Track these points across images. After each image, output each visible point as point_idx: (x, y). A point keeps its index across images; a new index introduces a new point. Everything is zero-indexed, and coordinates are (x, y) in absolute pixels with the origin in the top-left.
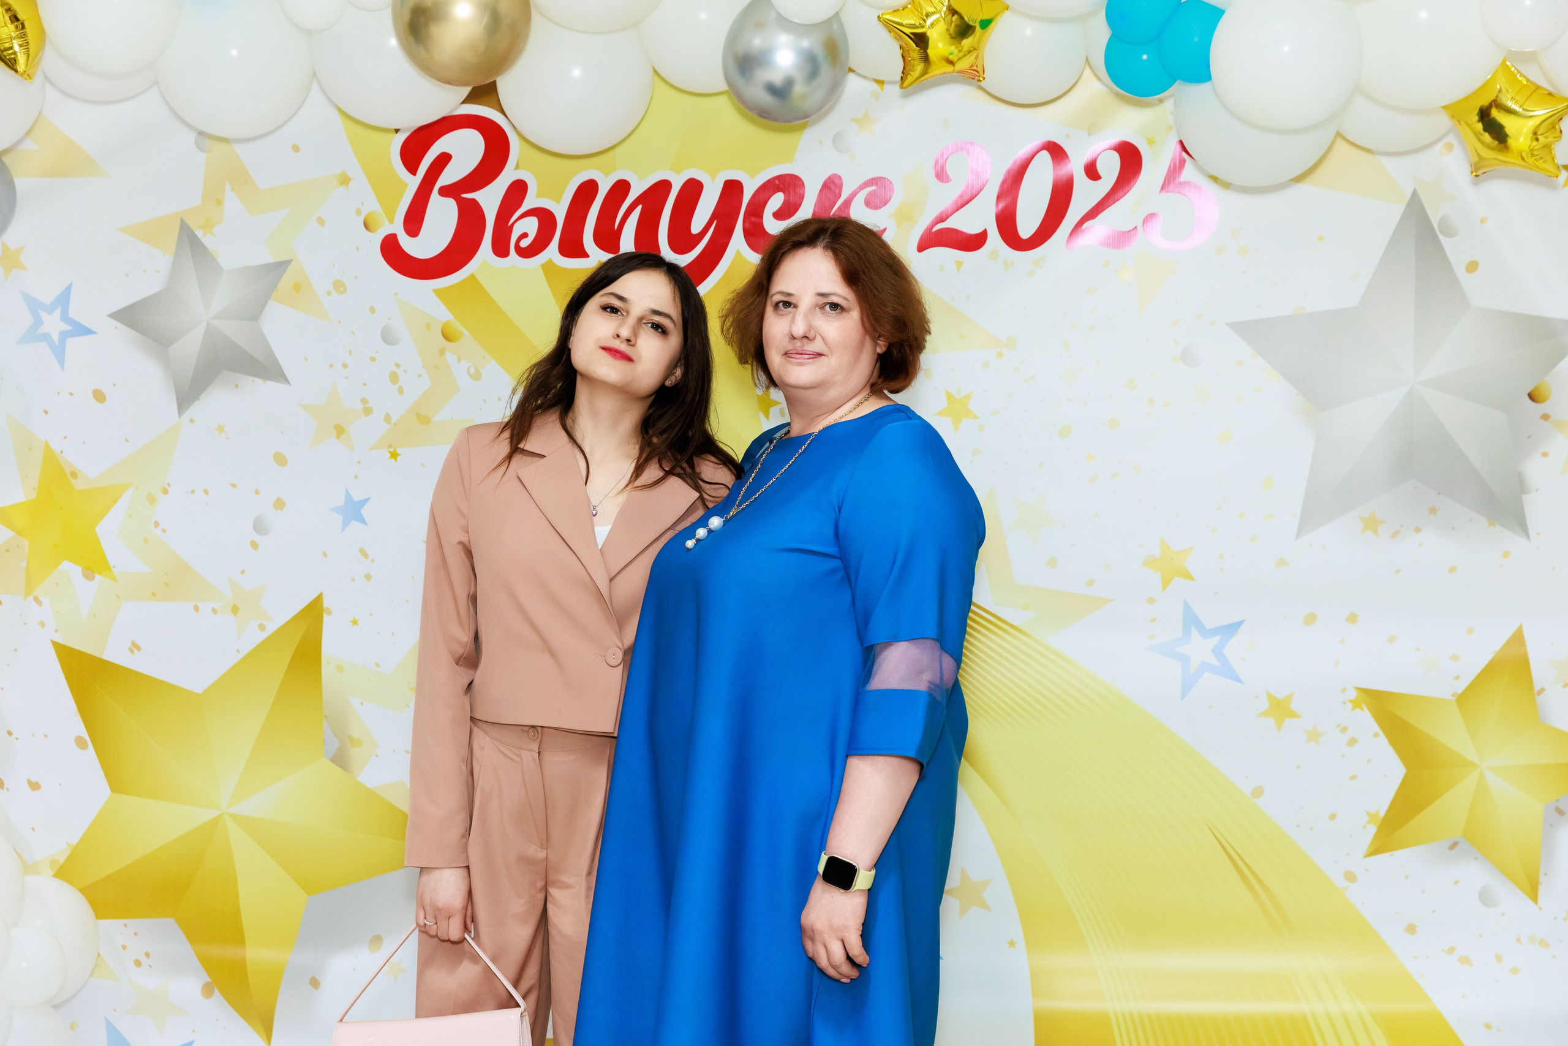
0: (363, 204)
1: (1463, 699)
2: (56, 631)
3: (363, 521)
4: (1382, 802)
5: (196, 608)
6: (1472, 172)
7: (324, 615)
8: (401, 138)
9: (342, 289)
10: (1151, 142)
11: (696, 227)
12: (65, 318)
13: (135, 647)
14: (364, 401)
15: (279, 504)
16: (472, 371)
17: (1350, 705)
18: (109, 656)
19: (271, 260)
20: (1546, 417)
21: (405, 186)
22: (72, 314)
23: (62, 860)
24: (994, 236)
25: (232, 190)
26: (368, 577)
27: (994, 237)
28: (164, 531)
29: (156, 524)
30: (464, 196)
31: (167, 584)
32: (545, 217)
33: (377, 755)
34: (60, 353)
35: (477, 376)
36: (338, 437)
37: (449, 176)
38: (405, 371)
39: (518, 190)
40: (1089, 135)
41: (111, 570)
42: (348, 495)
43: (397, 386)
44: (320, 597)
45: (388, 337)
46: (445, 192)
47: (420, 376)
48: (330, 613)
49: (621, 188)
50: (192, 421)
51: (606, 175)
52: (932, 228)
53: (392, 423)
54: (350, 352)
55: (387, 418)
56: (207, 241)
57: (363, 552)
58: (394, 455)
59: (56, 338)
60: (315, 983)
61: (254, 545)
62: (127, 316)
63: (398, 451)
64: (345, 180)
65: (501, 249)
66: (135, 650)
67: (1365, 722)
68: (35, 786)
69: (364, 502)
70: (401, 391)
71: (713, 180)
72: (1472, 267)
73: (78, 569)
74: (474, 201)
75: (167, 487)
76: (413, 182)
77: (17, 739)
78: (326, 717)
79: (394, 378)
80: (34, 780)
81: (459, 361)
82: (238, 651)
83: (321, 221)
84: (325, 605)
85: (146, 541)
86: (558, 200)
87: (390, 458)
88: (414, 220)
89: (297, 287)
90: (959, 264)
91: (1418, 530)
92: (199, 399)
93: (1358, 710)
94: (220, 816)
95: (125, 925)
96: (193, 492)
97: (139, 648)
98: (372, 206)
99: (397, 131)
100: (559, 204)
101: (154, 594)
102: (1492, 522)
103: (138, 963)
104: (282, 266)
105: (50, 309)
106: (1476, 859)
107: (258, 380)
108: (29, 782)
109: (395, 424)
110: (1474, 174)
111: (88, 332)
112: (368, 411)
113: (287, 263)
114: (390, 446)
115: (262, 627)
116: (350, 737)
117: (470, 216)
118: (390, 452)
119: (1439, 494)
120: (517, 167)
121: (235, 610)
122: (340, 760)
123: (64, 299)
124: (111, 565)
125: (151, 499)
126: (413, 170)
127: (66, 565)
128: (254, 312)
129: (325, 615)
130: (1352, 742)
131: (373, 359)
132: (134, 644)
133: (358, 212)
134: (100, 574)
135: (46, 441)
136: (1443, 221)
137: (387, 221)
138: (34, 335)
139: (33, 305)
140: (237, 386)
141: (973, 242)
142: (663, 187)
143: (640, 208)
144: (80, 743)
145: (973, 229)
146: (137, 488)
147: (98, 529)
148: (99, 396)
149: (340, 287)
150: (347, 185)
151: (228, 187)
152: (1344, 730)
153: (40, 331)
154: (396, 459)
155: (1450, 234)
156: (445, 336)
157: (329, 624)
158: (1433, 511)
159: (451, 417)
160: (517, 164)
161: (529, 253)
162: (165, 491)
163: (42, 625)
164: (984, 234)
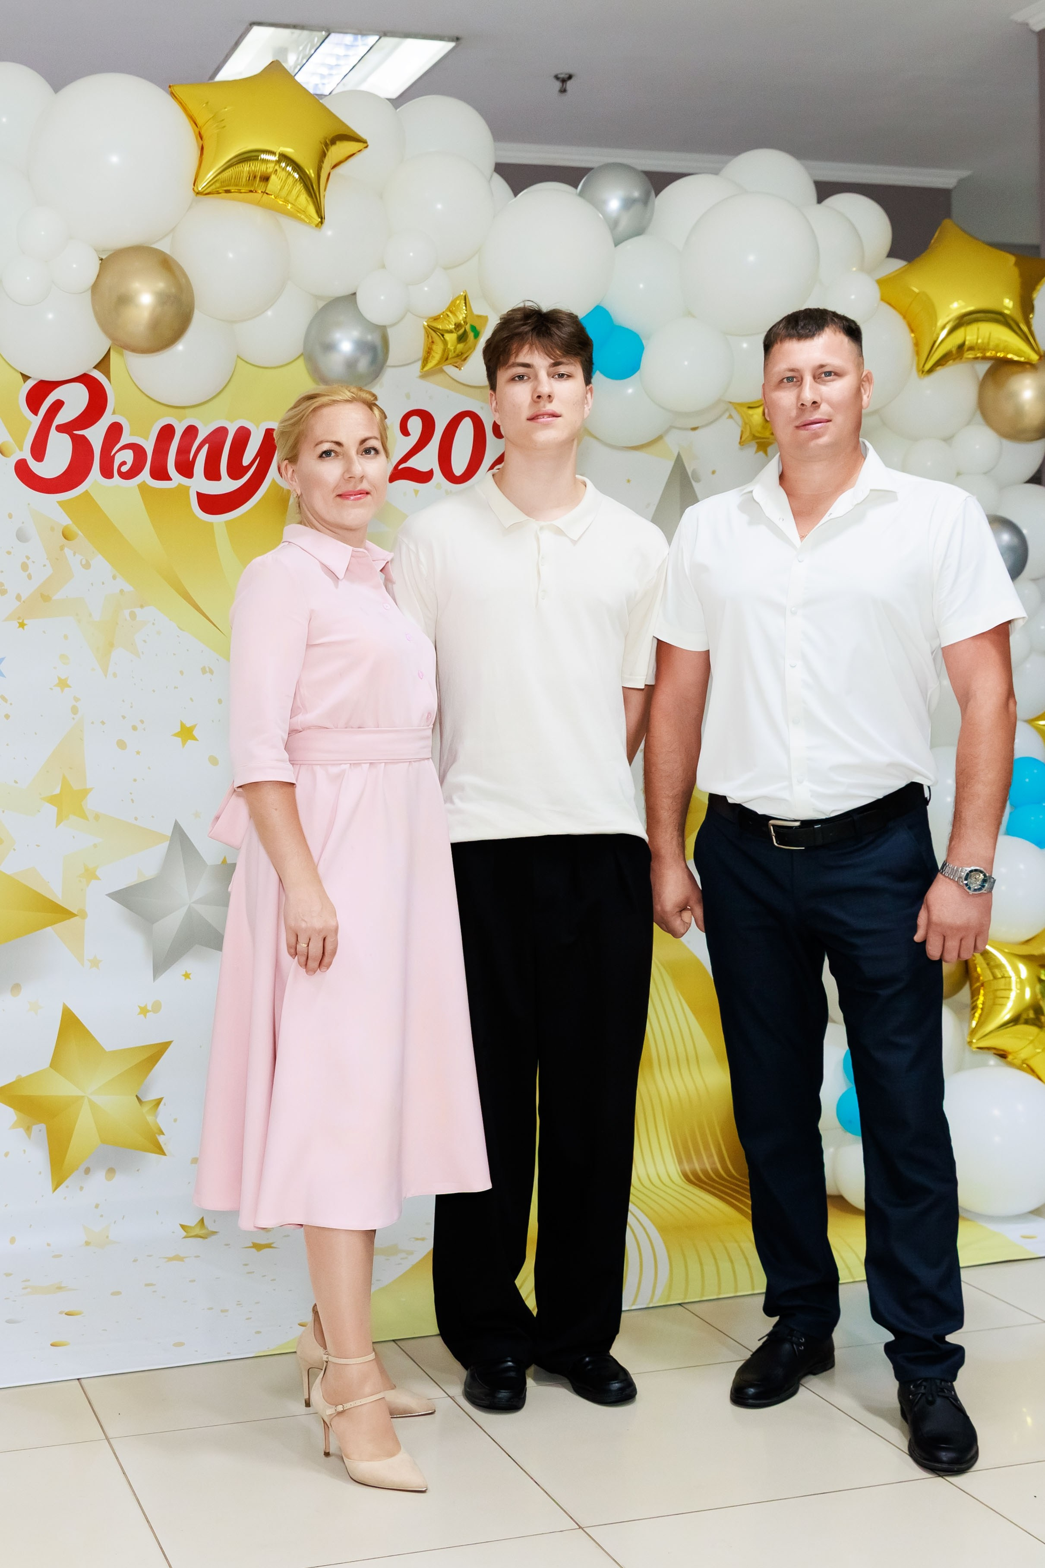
8: (27, 388)
11: (246, 461)
16: (84, 562)
21: (30, 423)
24: (438, 473)
26: (7, 717)
27: (438, 475)
30: (75, 432)
32: (138, 450)
33: (14, 850)
35: (87, 566)
37: (63, 417)
38: (33, 562)
39: (115, 431)
43: (28, 573)
45: (21, 536)
46: (62, 428)
47: (45, 566)
49: (191, 432)
51: (180, 421)
52: (398, 467)
53: (22, 602)
55: (18, 597)
58: (22, 625)
63: (25, 622)
65: (107, 472)
70: (30, 577)
71: (258, 427)
74: (83, 437)
76: (36, 421)
79: (25, 567)
81: (74, 554)
86: (147, 438)
87: (19, 627)
88: (39, 449)
90: (415, 492)
98: (5, 437)
99: (29, 379)
100: (147, 441)
109: (24, 602)
112: (3, 592)
114: (19, 618)
117: (82, 448)
118: (18, 622)
120: (114, 413)
126: (35, 411)
131: (9, 553)
136: (694, 472)
137: (18, 450)
141: (424, 477)
142: (221, 432)
143: (207, 446)
145: (424, 468)
154: (23, 628)
155: (698, 480)
156: (66, 537)
159: (67, 597)
160: (114, 410)
161: (126, 476)
164: (431, 472)
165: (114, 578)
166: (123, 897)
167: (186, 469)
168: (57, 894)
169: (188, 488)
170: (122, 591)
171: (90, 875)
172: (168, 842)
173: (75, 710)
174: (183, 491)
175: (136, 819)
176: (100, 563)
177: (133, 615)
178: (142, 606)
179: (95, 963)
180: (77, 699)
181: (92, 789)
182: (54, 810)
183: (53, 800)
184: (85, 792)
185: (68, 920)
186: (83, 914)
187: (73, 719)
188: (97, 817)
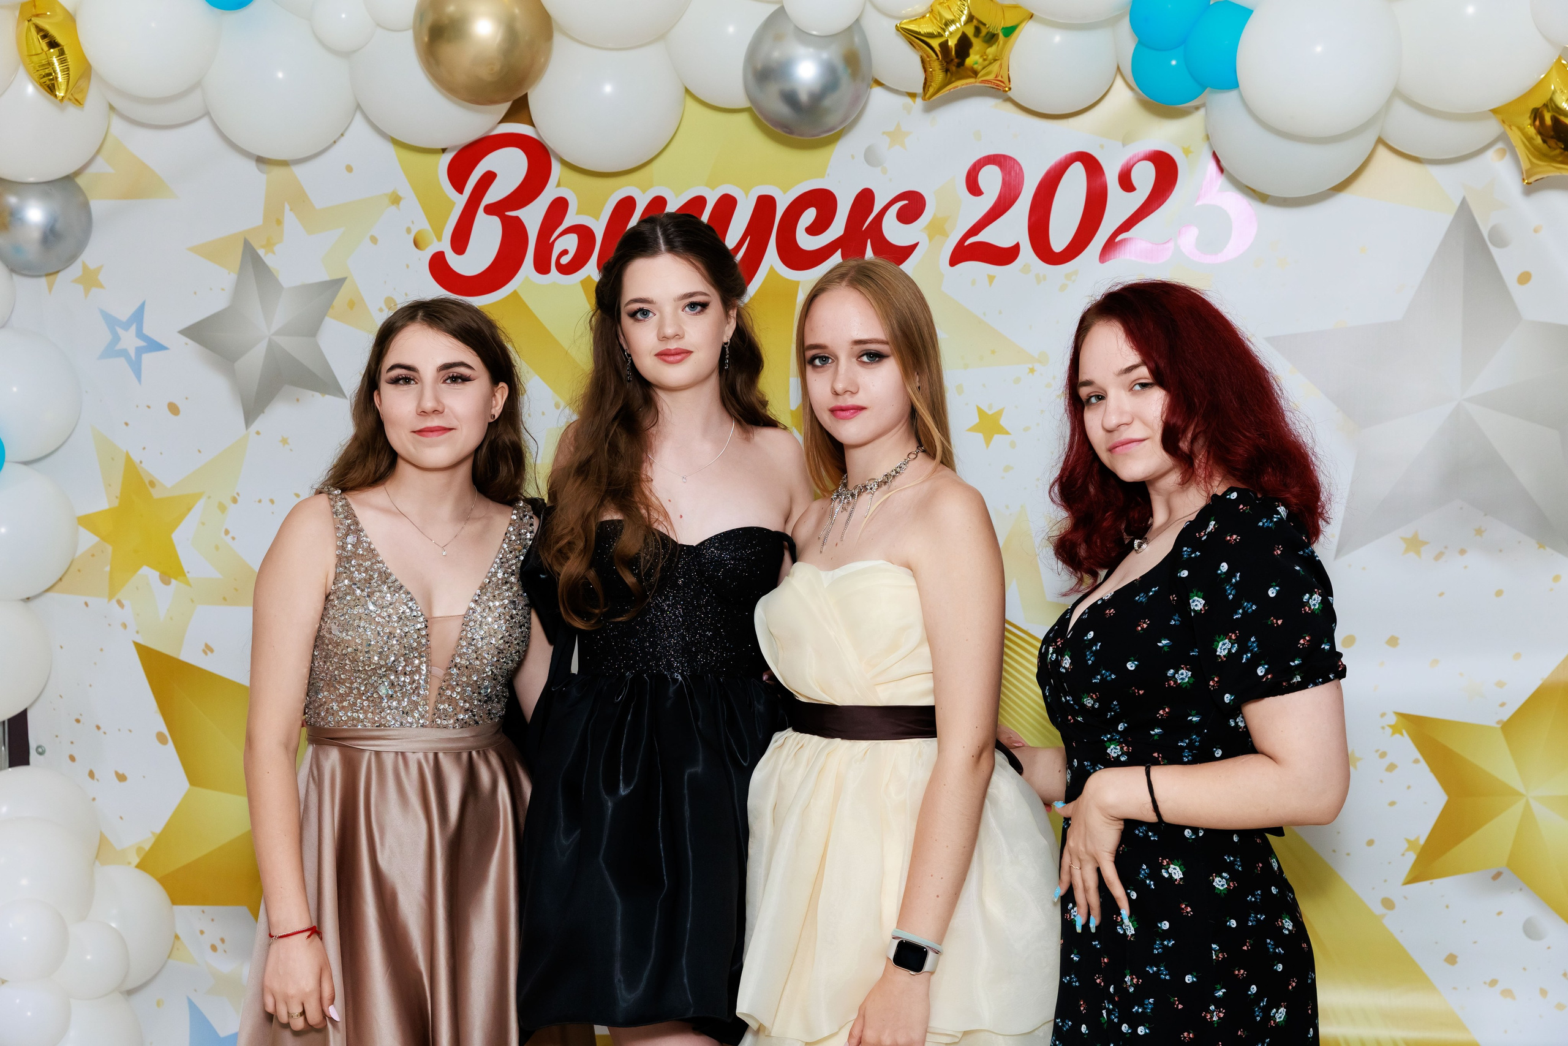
0: (413, 222)
1: (1508, 727)
2: (137, 632)
4: (1422, 829)
6: (1524, 180)
8: (448, 158)
12: (140, 334)
13: (208, 649)
17: (1389, 731)
18: (184, 656)
19: (328, 278)
21: (452, 204)
22: (147, 330)
23: (147, 847)
24: (1026, 249)
25: (291, 210)
27: (1027, 251)
28: (233, 538)
29: (227, 532)
30: (508, 213)
31: (236, 590)
32: (584, 233)
34: (137, 368)
37: (495, 194)
39: (559, 207)
40: (1124, 145)
41: (185, 575)
46: (490, 210)
49: (658, 203)
50: (258, 433)
51: (644, 191)
52: (964, 242)
56: (269, 259)
59: (132, 353)
62: (195, 332)
64: (396, 200)
65: (542, 267)
66: (208, 652)
67: (1405, 748)
68: (121, 778)
71: (747, 195)
72: (1524, 278)
73: (156, 574)
74: (517, 218)
75: (236, 496)
76: (460, 201)
77: (105, 733)
80: (121, 772)
83: (374, 240)
85: (217, 548)
86: (597, 217)
88: (460, 239)
89: (352, 304)
90: (991, 278)
91: (1463, 552)
92: (263, 413)
93: (1397, 736)
95: (203, 912)
96: (260, 501)
97: (212, 651)
98: (422, 224)
99: (444, 150)
100: (598, 220)
101: (225, 599)
102: (1541, 545)
103: (214, 948)
104: (338, 283)
105: (126, 326)
106: (1521, 890)
107: (317, 395)
108: (117, 773)
110: (1526, 181)
111: (161, 348)
113: (344, 280)
117: (514, 233)
119: (1485, 515)
120: (558, 185)
123: (138, 316)
124: (186, 571)
125: (222, 508)
126: (460, 189)
127: (145, 570)
128: (312, 328)
130: (1391, 767)
132: (207, 646)
133: (409, 230)
134: (176, 579)
135: (127, 452)
136: (1495, 231)
137: (435, 239)
138: (112, 351)
139: (111, 322)
140: (298, 400)
141: (1005, 256)
142: (697, 204)
144: (161, 738)
145: (1005, 243)
146: (209, 497)
147: (173, 536)
148: (174, 409)
150: (398, 204)
151: (287, 207)
152: (1383, 755)
153: (118, 347)
155: (1502, 244)
158: (1479, 532)
160: (559, 181)
161: (569, 269)
162: (235, 501)
163: (125, 626)
164: (1016, 248)
165: (557, 406)
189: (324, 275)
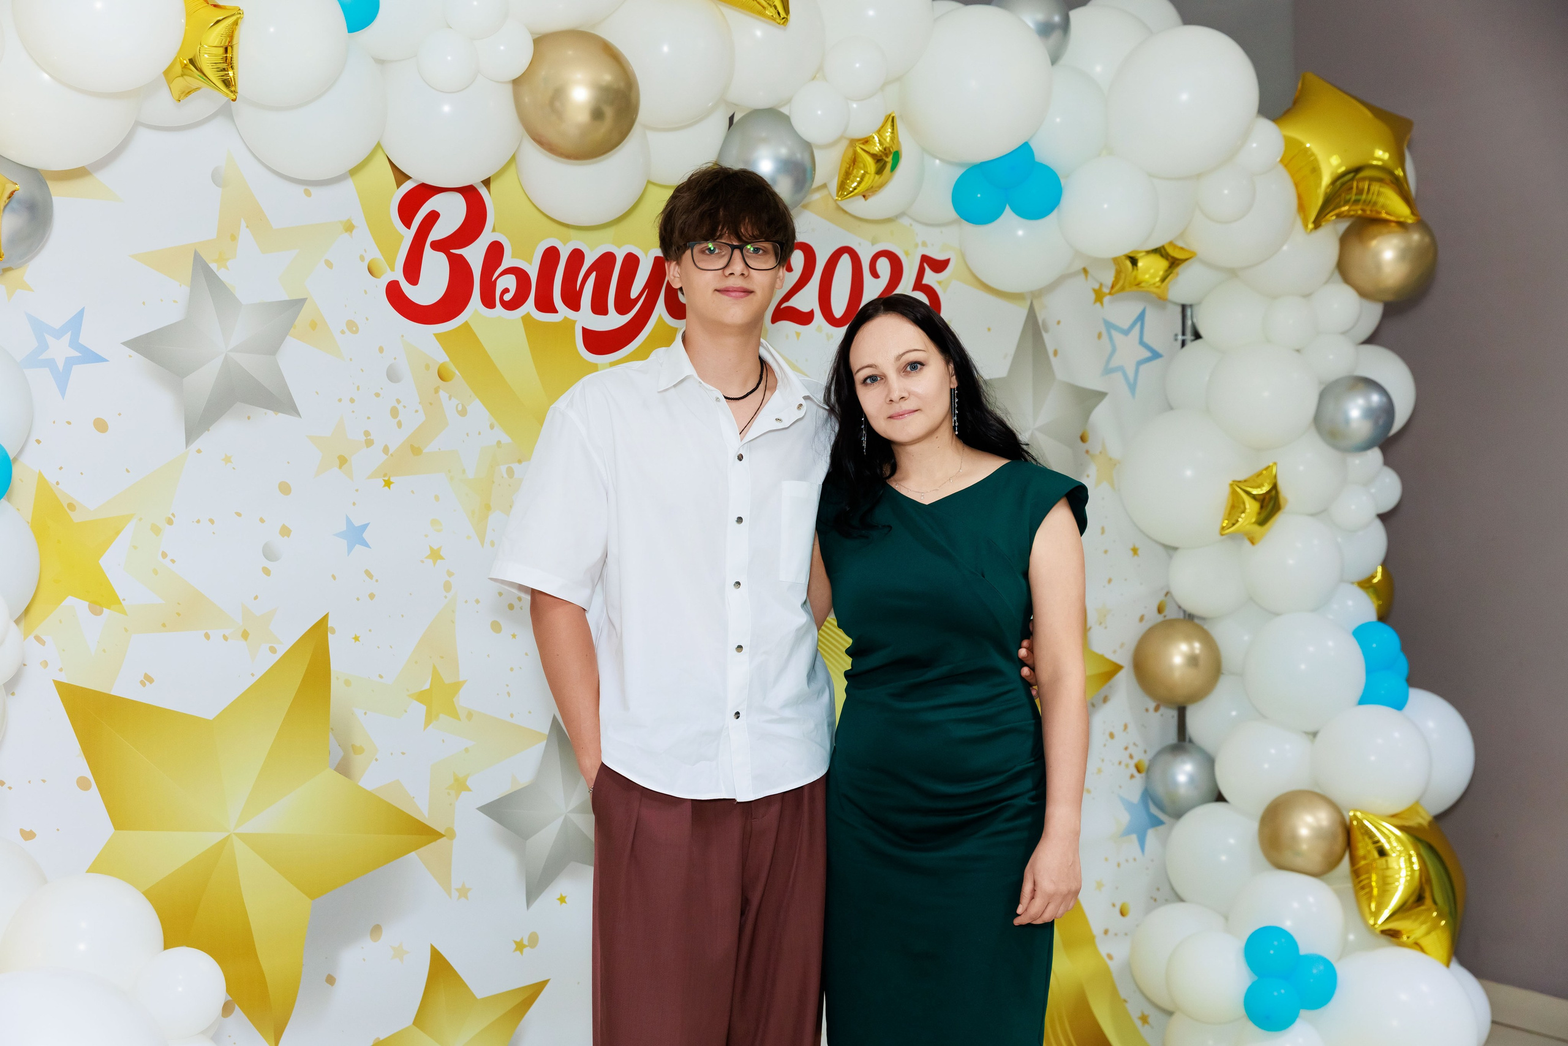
0: (365, 251)
2: (61, 670)
3: (366, 544)
5: (207, 636)
7: (329, 633)
8: (399, 194)
9: (354, 329)
10: (907, 254)
11: (634, 294)
12: (74, 343)
13: (148, 679)
14: (367, 433)
15: (285, 531)
16: (460, 408)
18: (116, 691)
19: (286, 297)
20: (1087, 452)
21: (401, 238)
22: (83, 340)
24: (818, 315)
25: (247, 227)
26: (372, 596)
28: (173, 561)
29: (164, 555)
30: (453, 251)
31: (178, 614)
32: (521, 275)
33: (376, 760)
34: (62, 380)
35: (463, 413)
36: (340, 467)
37: (439, 232)
38: (405, 407)
39: (495, 251)
40: (873, 245)
41: (121, 604)
42: (349, 522)
43: (397, 420)
44: (326, 617)
45: (392, 375)
46: (437, 246)
47: (417, 411)
48: (333, 632)
49: (577, 256)
50: (198, 452)
51: (564, 244)
52: (781, 306)
53: (389, 454)
54: (358, 388)
55: (386, 450)
56: (221, 274)
57: (368, 574)
58: (388, 484)
59: (61, 364)
60: (331, 980)
61: (267, 571)
62: (143, 345)
63: (392, 480)
64: (349, 228)
65: (488, 301)
66: (147, 683)
68: (28, 835)
69: (365, 526)
70: (399, 425)
71: (646, 255)
72: (1055, 353)
73: (84, 605)
74: (461, 256)
75: (172, 517)
76: (408, 235)
77: (10, 788)
78: (332, 729)
79: (394, 412)
80: (27, 829)
81: (450, 399)
82: (253, 675)
83: (329, 264)
84: (330, 624)
85: (155, 572)
87: (385, 486)
88: (412, 270)
89: (313, 325)
90: (798, 334)
92: (208, 430)
94: (227, 838)
96: (198, 521)
97: (152, 681)
98: (374, 253)
100: (531, 265)
101: (164, 625)
104: (297, 304)
105: (58, 334)
107: (270, 413)
108: (22, 832)
109: (392, 455)
111: (98, 359)
112: (369, 443)
113: (303, 301)
114: (385, 475)
115: (273, 650)
116: (353, 746)
117: (459, 269)
118: (384, 480)
120: (494, 230)
121: (245, 635)
122: (344, 768)
123: (75, 323)
124: (121, 598)
125: (156, 530)
126: (407, 222)
127: (70, 601)
128: (272, 348)
129: (330, 635)
131: (377, 395)
132: (146, 677)
133: (362, 258)
134: (109, 608)
135: (40, 473)
137: (388, 269)
138: (37, 360)
139: (40, 328)
140: (249, 418)
141: (806, 318)
142: (608, 259)
143: (593, 275)
144: (83, 784)
145: (805, 309)
146: (140, 519)
147: (101, 562)
148: (101, 425)
149: (352, 326)
150: (351, 232)
151: (243, 224)
153: (45, 356)
154: (389, 487)
155: (1047, 331)
156: (441, 376)
157: (334, 643)
159: (439, 449)
160: (494, 227)
161: (511, 305)
162: (170, 522)
163: (45, 664)
164: (812, 312)
165: (492, 427)
166: (496, 810)
167: (572, 300)
168: (423, 811)
169: (574, 322)
170: (499, 442)
171: (460, 786)
172: (546, 741)
173: (447, 587)
174: (569, 324)
175: (512, 716)
176: (478, 410)
177: (510, 472)
178: (520, 462)
179: (463, 892)
180: (450, 574)
181: (465, 682)
182: (423, 708)
183: (422, 697)
184: (457, 686)
185: (434, 843)
186: (451, 834)
187: (446, 597)
188: (470, 715)
189: (283, 295)
